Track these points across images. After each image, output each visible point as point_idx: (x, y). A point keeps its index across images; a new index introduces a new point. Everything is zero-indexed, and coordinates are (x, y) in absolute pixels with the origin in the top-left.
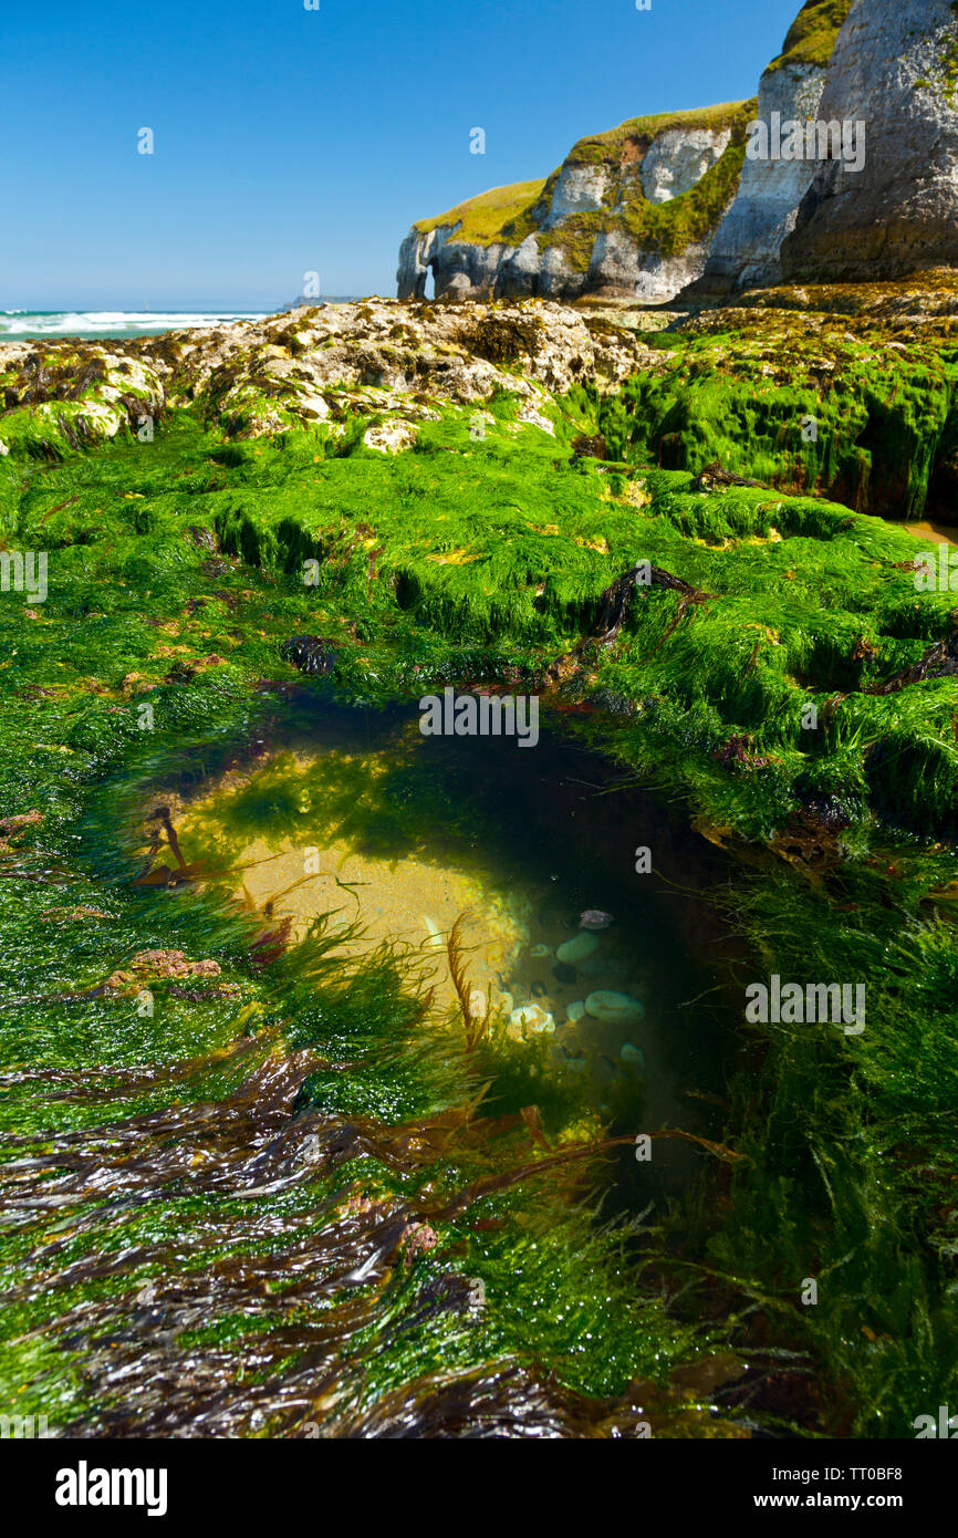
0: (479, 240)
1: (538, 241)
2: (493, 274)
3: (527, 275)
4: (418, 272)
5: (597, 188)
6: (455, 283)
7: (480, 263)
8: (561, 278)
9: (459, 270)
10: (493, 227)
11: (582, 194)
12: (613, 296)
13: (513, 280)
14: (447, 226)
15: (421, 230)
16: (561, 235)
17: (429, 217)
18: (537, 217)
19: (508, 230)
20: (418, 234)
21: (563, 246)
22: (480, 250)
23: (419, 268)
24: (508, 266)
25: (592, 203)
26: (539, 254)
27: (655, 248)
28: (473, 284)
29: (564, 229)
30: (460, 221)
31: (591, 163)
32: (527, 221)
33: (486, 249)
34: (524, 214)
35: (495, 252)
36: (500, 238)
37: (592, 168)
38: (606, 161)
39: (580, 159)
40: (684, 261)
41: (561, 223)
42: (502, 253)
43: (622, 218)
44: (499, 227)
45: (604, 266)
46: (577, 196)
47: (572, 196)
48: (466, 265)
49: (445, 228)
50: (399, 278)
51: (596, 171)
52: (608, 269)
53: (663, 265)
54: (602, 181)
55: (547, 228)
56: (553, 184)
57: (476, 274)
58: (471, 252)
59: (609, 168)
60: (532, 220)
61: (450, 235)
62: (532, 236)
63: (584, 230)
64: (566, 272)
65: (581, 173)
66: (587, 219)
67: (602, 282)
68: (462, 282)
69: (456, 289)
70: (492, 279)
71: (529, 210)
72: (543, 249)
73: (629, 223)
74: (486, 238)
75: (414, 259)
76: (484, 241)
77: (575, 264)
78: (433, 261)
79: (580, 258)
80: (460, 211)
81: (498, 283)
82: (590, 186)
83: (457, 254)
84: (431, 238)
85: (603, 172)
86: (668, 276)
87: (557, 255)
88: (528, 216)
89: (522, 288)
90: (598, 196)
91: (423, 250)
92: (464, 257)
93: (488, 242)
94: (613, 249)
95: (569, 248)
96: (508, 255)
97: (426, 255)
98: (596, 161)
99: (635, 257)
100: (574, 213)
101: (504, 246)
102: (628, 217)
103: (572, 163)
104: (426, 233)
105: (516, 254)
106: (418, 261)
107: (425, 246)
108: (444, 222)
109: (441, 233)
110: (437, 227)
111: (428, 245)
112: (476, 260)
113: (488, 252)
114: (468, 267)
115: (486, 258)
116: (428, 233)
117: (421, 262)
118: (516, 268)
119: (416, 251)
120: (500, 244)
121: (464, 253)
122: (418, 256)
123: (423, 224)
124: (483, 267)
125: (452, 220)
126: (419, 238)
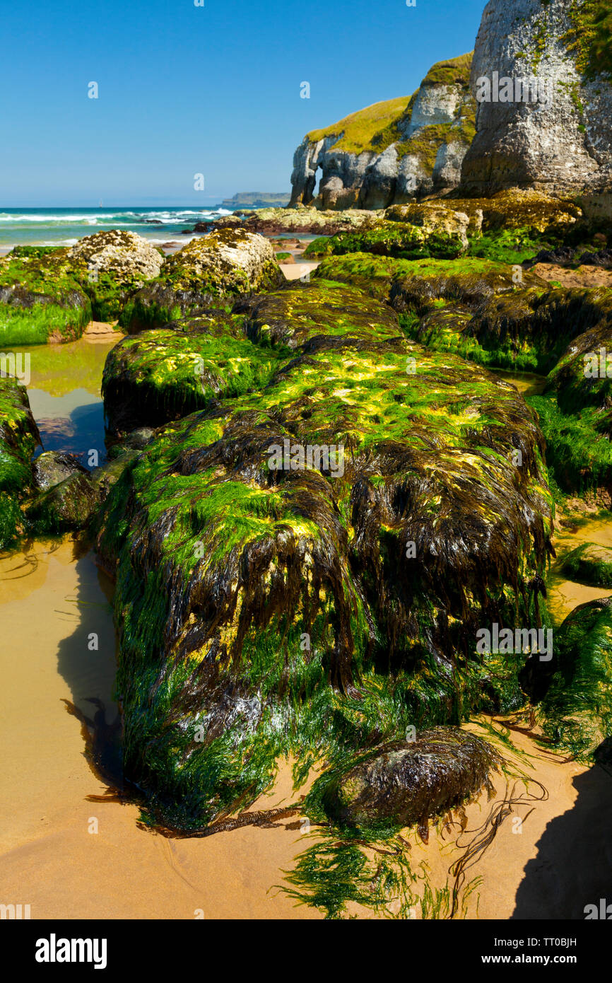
0: (354, 148)
1: (397, 149)
2: (361, 177)
3: (386, 179)
4: (307, 175)
5: (450, 104)
6: (330, 185)
7: (351, 169)
8: (416, 180)
9: (334, 174)
10: (366, 137)
11: (436, 109)
13: (375, 183)
14: (333, 136)
15: (312, 139)
16: (417, 144)
17: (319, 127)
18: (400, 128)
19: (377, 140)
20: (309, 142)
21: (419, 154)
22: (352, 157)
23: (308, 172)
24: (371, 170)
25: (446, 117)
26: (398, 160)
28: (345, 186)
29: (420, 139)
30: (343, 132)
31: (444, 83)
32: (393, 132)
33: (357, 156)
34: (392, 126)
35: (364, 158)
36: (370, 147)
37: (445, 88)
38: (458, 81)
39: (435, 80)
41: (417, 134)
42: (370, 160)
43: (460, 130)
44: (370, 138)
45: (444, 171)
46: (432, 111)
47: (427, 111)
48: (340, 171)
49: (332, 138)
50: (293, 181)
51: (448, 89)
52: (448, 173)
54: (454, 98)
55: (406, 138)
56: (414, 101)
57: (347, 177)
58: (345, 159)
59: (461, 86)
60: (398, 131)
61: (334, 143)
62: (393, 145)
63: (437, 140)
64: (420, 175)
65: (436, 92)
66: (439, 130)
67: (443, 184)
68: (336, 186)
69: (329, 191)
70: (359, 182)
71: (395, 123)
72: (402, 156)
73: (466, 134)
74: (361, 146)
75: (304, 164)
76: (357, 150)
77: (428, 167)
78: (321, 165)
79: (431, 163)
80: (345, 123)
81: (363, 186)
82: (443, 102)
83: (333, 161)
84: (319, 146)
85: (455, 91)
87: (414, 161)
88: (395, 128)
89: (382, 190)
90: (451, 111)
91: (312, 157)
92: (339, 163)
93: (360, 150)
94: (452, 157)
95: (424, 155)
96: (373, 161)
97: (315, 160)
98: (449, 81)
100: (429, 126)
101: (372, 153)
102: (465, 130)
103: (428, 84)
104: (316, 142)
105: (379, 160)
106: (307, 166)
107: (314, 153)
108: (331, 133)
109: (329, 142)
110: (325, 136)
111: (317, 153)
112: (349, 165)
113: (359, 159)
114: (342, 172)
115: (356, 164)
116: (317, 142)
117: (310, 167)
118: (378, 173)
119: (306, 157)
120: (369, 151)
121: (339, 159)
122: (307, 162)
123: (314, 133)
124: (353, 171)
125: (338, 130)
126: (310, 145)
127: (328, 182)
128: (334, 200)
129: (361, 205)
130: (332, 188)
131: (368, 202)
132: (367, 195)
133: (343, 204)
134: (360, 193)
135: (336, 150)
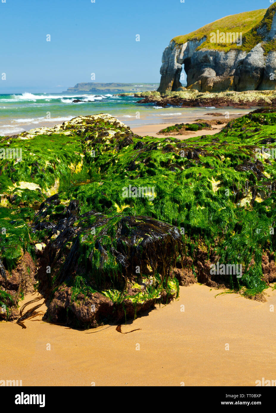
0: (221, 48)
1: (264, 47)
2: (231, 68)
3: (257, 68)
4: (176, 67)
6: (206, 74)
7: (222, 62)
9: (207, 66)
13: (247, 72)
14: (196, 40)
15: (178, 42)
18: (261, 32)
20: (175, 45)
22: (222, 54)
23: (177, 65)
24: (242, 63)
26: (265, 55)
28: (217, 75)
30: (205, 37)
32: (255, 35)
33: (226, 53)
34: (252, 31)
35: (232, 55)
36: (235, 46)
42: (237, 55)
48: (212, 63)
49: (194, 41)
50: (162, 72)
55: (269, 40)
56: (272, 12)
57: (219, 68)
58: (215, 55)
61: (199, 45)
62: (259, 45)
68: (210, 74)
69: (206, 78)
70: (231, 71)
71: (256, 29)
72: (267, 52)
74: (225, 46)
75: (173, 60)
76: (224, 48)
78: (187, 62)
80: (204, 30)
81: (236, 74)
83: (206, 57)
84: (184, 47)
88: (255, 32)
89: (253, 77)
91: (179, 54)
92: (211, 58)
93: (227, 49)
96: (242, 56)
97: (181, 57)
101: (239, 51)
105: (250, 55)
106: (175, 61)
107: (180, 52)
108: (193, 37)
109: (192, 44)
110: (188, 40)
111: (182, 52)
112: (220, 60)
113: (228, 55)
114: (214, 65)
115: (226, 58)
116: (182, 44)
117: (178, 62)
118: (250, 64)
119: (174, 55)
120: (236, 50)
121: (211, 55)
122: (176, 58)
123: (178, 38)
124: (224, 64)
125: (200, 36)
126: (176, 47)
127: (203, 72)
128: (212, 85)
129: (237, 88)
130: (208, 76)
131: (241, 85)
132: (240, 80)
133: (220, 87)
134: (234, 79)
135: (204, 50)
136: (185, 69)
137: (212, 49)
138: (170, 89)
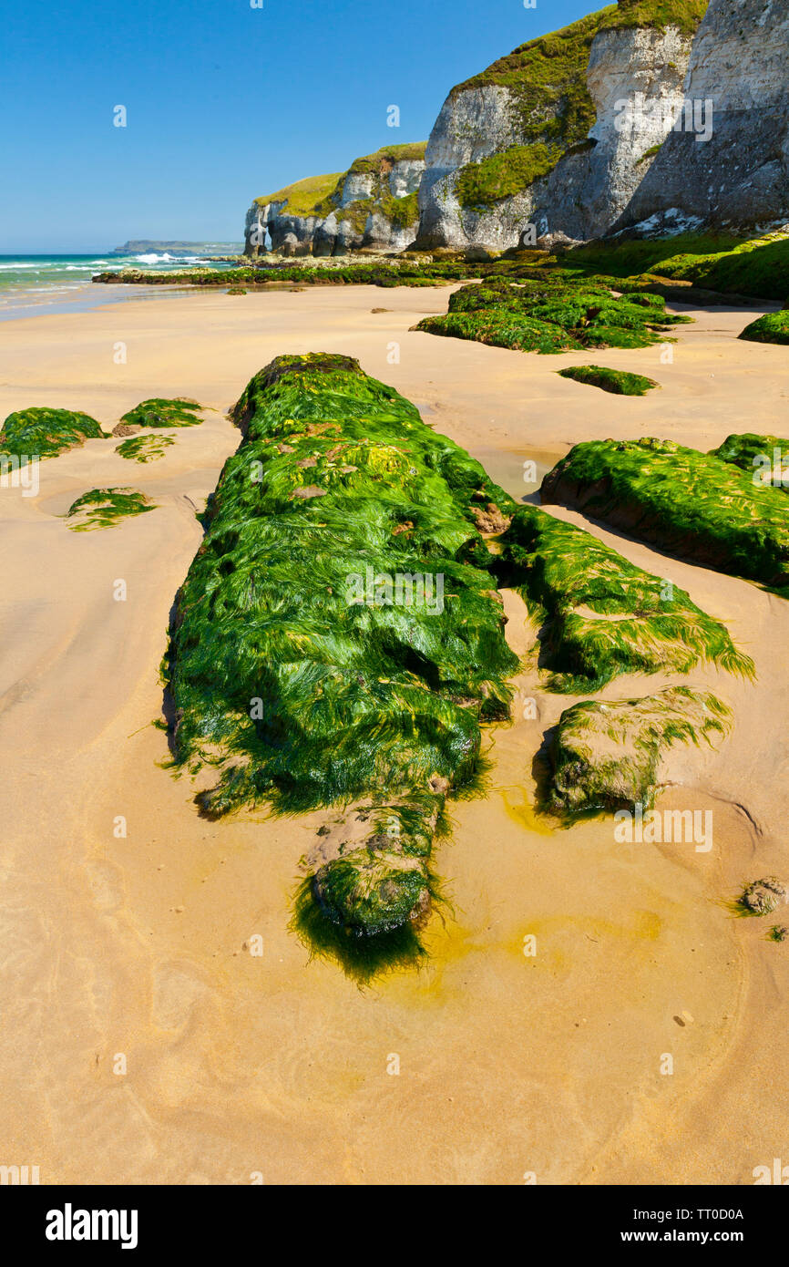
0: (300, 214)
1: (336, 216)
2: (311, 234)
3: (331, 236)
5: (368, 186)
6: (288, 240)
7: (302, 228)
8: (350, 237)
9: (289, 231)
10: (309, 205)
11: (359, 190)
12: (378, 248)
13: (323, 239)
14: (278, 202)
15: (262, 203)
16: (350, 213)
17: (266, 193)
18: (335, 200)
19: (318, 208)
20: (258, 206)
21: (350, 219)
22: (302, 220)
23: (261, 228)
24: (320, 230)
25: (365, 195)
26: (337, 224)
27: (398, 223)
28: (299, 240)
29: (350, 209)
30: (287, 200)
31: (363, 172)
32: (329, 203)
33: (305, 220)
34: (327, 199)
35: (311, 221)
36: (314, 213)
37: (364, 175)
38: (372, 171)
39: (357, 170)
40: (413, 229)
41: (348, 205)
42: (315, 222)
43: (381, 205)
44: (313, 206)
45: (372, 232)
46: (357, 191)
47: (353, 191)
48: (293, 229)
49: (278, 204)
50: (245, 236)
51: (366, 177)
52: (374, 233)
53: (403, 232)
54: (370, 183)
55: (341, 209)
56: (343, 182)
57: (300, 234)
58: (296, 221)
59: (374, 175)
60: (332, 203)
61: (281, 208)
62: (332, 213)
63: (362, 210)
64: (353, 234)
65: (358, 179)
66: (363, 204)
67: (371, 240)
68: (292, 239)
69: (289, 243)
70: (310, 238)
71: (330, 197)
72: (340, 220)
73: (384, 209)
74: (305, 212)
75: (256, 223)
76: (304, 215)
77: (357, 229)
78: (271, 225)
79: (360, 226)
80: (286, 192)
81: (314, 240)
82: (363, 185)
83: (288, 222)
84: (267, 209)
85: (370, 178)
86: (405, 238)
87: (347, 225)
88: (330, 200)
89: (328, 243)
90: (368, 191)
91: (262, 218)
92: (292, 224)
93: (306, 215)
94: (376, 223)
95: (354, 220)
96: (319, 224)
97: (265, 220)
98: (366, 171)
99: (388, 227)
100: (355, 201)
101: (316, 218)
102: (384, 206)
103: (352, 172)
105: (324, 223)
106: (259, 224)
107: (263, 214)
108: (275, 199)
109: (274, 207)
110: (271, 202)
111: (265, 214)
112: (300, 226)
113: (307, 221)
114: (295, 230)
115: (306, 225)
116: (265, 206)
117: (262, 225)
118: (325, 231)
119: (258, 217)
120: (314, 216)
122: (259, 221)
123: (261, 199)
124: (304, 230)
125: (280, 198)
126: (259, 209)
127: (286, 237)
128: (294, 250)
129: (315, 254)
130: (291, 241)
131: (319, 251)
132: (317, 247)
133: (302, 252)
134: (312, 245)
135: (286, 215)
136: (269, 232)
137: (294, 215)
138: (256, 253)
